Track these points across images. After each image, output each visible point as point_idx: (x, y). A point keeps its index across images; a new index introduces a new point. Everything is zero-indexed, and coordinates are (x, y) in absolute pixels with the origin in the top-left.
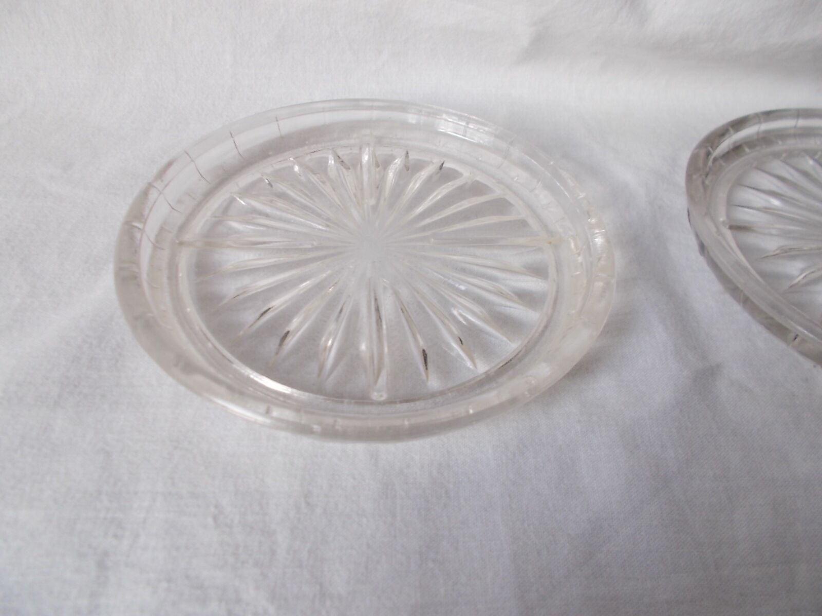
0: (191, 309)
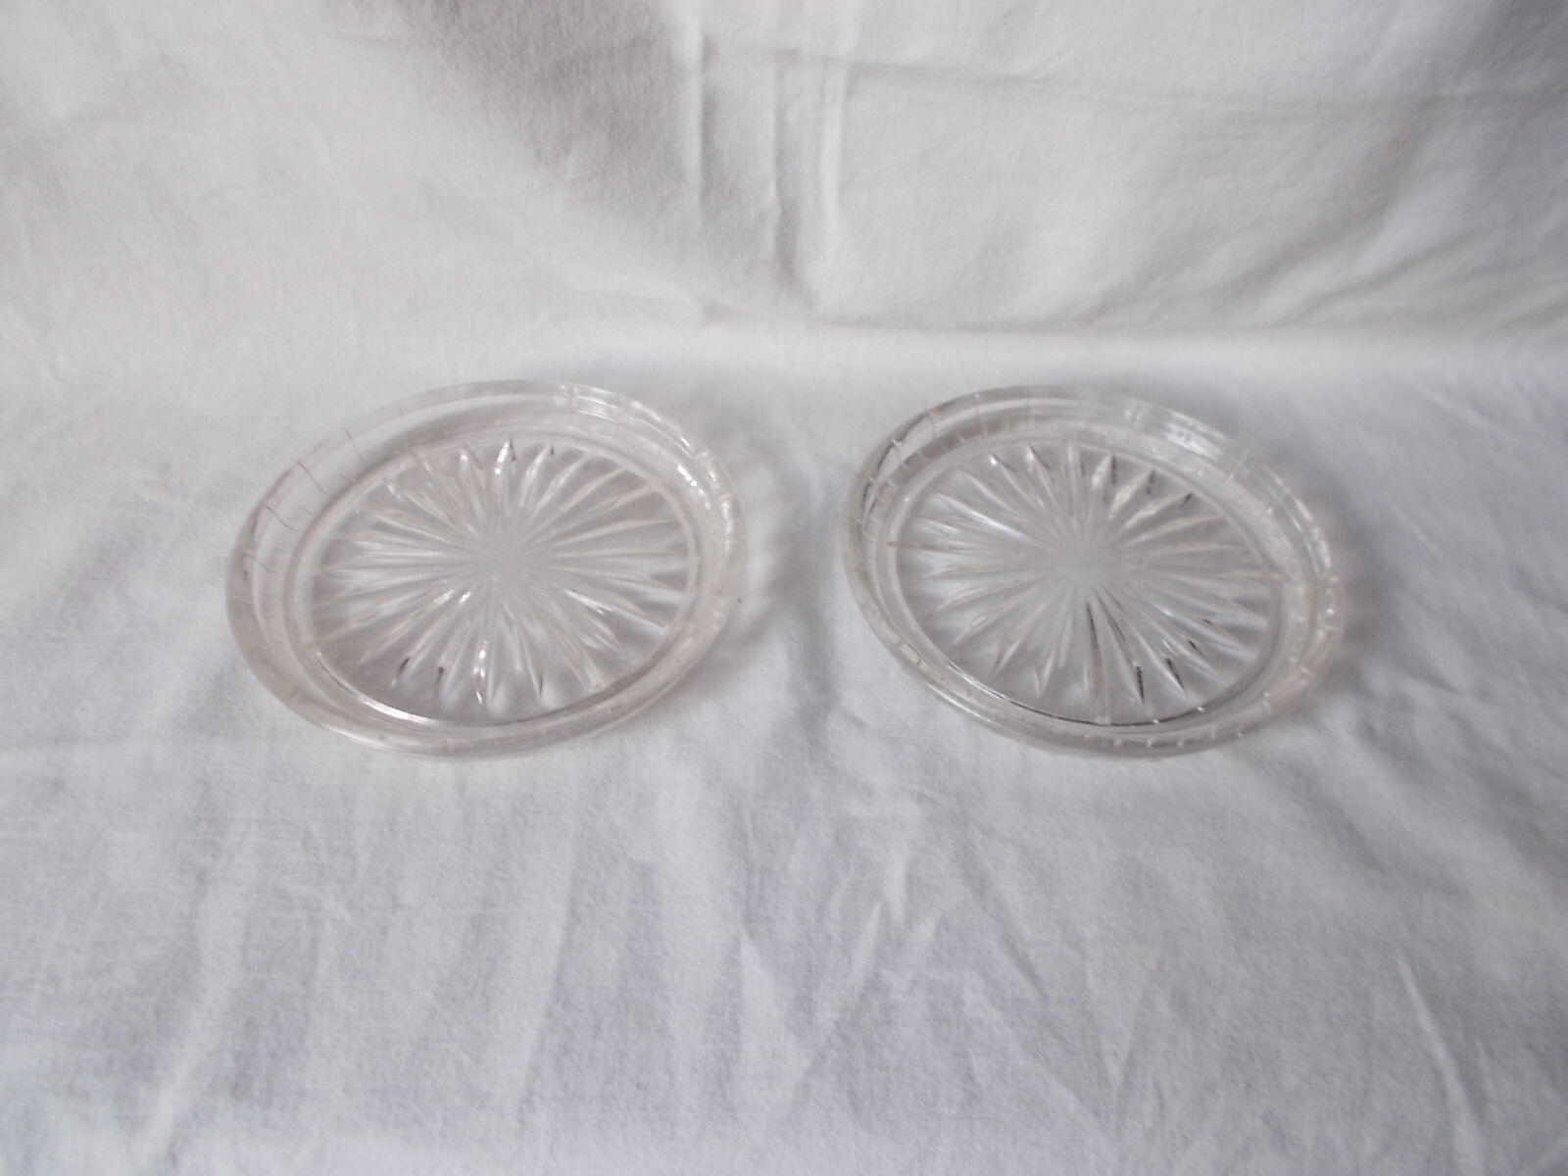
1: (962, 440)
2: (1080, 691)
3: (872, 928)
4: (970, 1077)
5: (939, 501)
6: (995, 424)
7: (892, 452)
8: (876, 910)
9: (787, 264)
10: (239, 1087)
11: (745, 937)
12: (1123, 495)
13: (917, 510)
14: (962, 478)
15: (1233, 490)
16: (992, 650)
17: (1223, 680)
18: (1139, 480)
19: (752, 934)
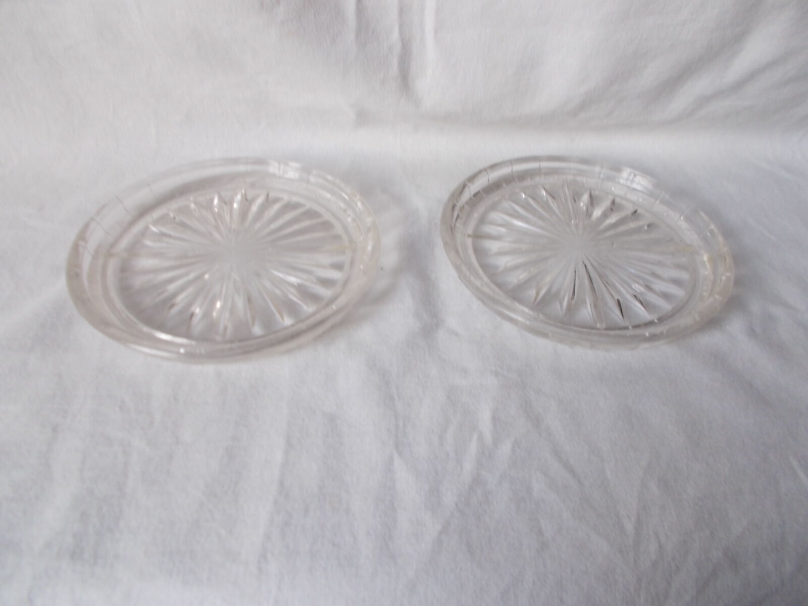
0: (114, 295)
1: (504, 185)
2: (586, 313)
3: (473, 447)
4: (540, 533)
5: (495, 216)
6: (522, 176)
7: (466, 189)
8: (475, 437)
9: (405, 80)
10: (75, 554)
11: (396, 456)
12: (597, 213)
13: (482, 220)
14: (507, 204)
15: (659, 208)
16: (532, 293)
17: (666, 306)
18: (606, 204)
19: (400, 454)
